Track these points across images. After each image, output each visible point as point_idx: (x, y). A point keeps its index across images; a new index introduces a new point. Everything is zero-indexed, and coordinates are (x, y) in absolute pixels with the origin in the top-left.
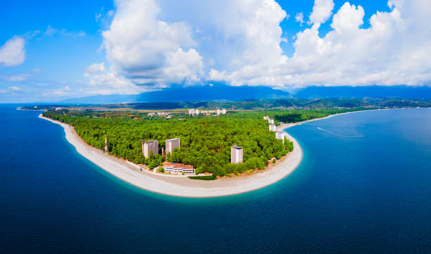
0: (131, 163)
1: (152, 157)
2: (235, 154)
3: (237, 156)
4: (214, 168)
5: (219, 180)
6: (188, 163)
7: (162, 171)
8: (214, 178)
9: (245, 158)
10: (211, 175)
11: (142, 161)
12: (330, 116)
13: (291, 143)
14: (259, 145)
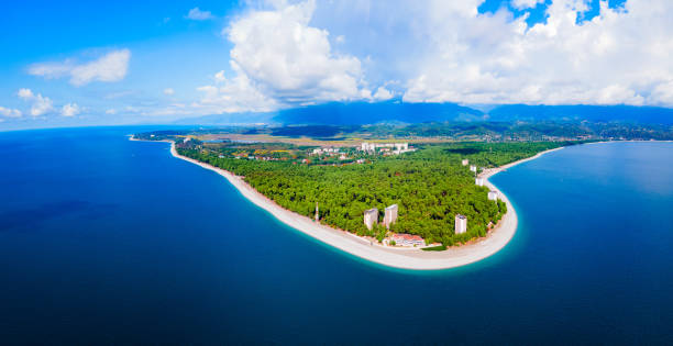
0: (354, 236)
1: (375, 229)
2: (459, 222)
3: (461, 226)
4: (444, 239)
5: (450, 250)
6: (416, 234)
7: (394, 244)
8: (444, 248)
9: (469, 227)
10: (440, 245)
11: (366, 233)
12: (539, 155)
13: (504, 204)
14: (476, 210)
